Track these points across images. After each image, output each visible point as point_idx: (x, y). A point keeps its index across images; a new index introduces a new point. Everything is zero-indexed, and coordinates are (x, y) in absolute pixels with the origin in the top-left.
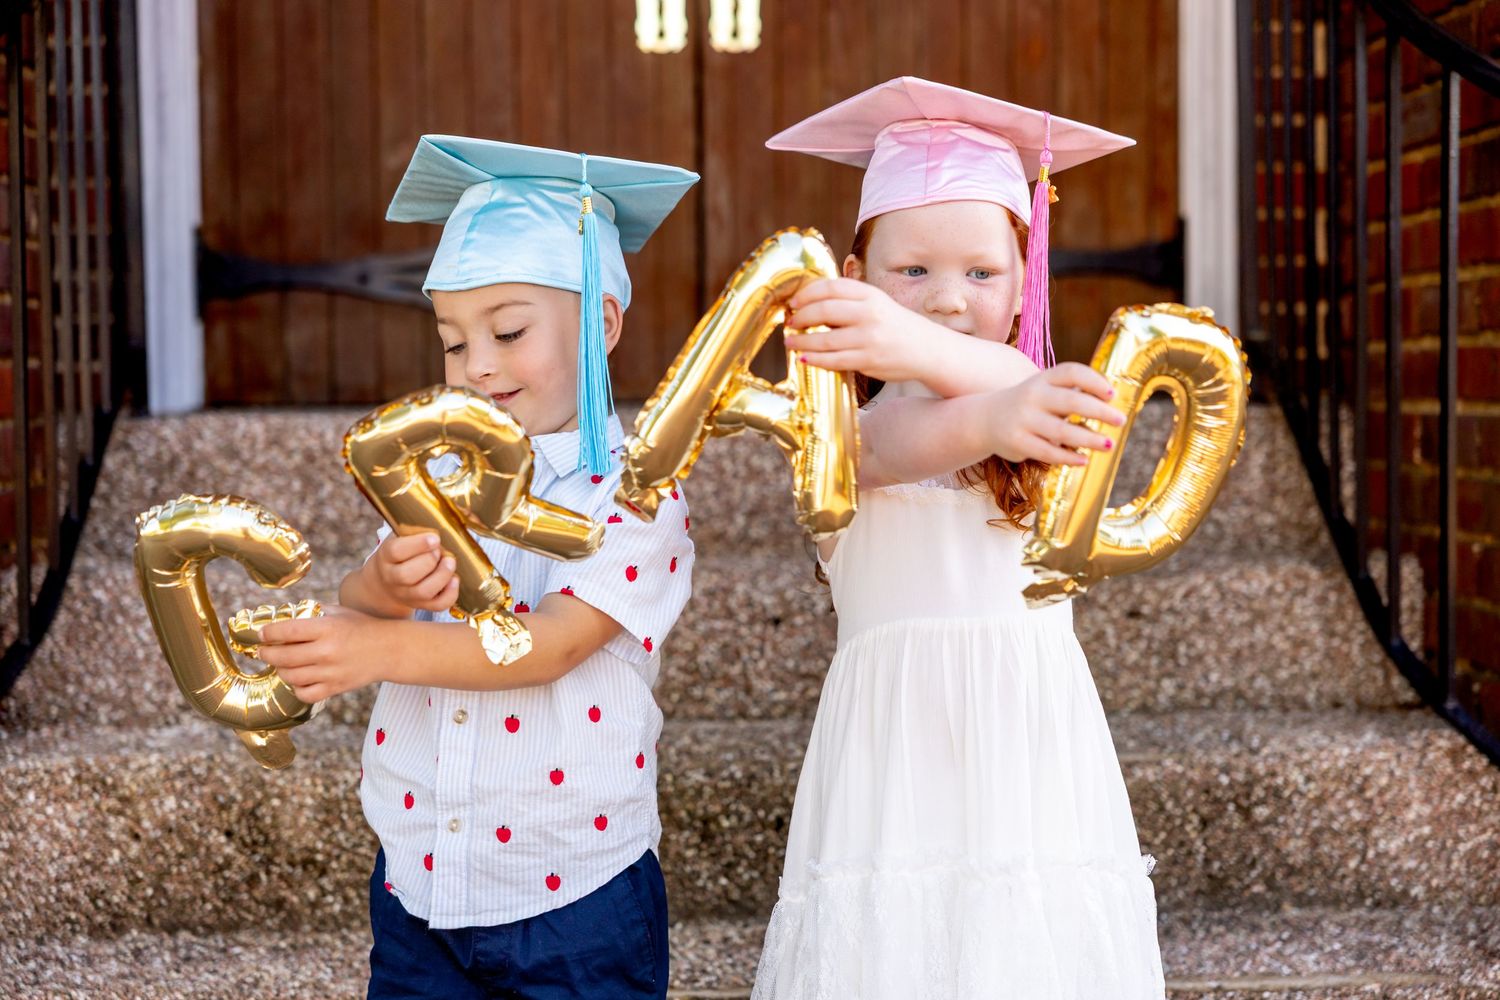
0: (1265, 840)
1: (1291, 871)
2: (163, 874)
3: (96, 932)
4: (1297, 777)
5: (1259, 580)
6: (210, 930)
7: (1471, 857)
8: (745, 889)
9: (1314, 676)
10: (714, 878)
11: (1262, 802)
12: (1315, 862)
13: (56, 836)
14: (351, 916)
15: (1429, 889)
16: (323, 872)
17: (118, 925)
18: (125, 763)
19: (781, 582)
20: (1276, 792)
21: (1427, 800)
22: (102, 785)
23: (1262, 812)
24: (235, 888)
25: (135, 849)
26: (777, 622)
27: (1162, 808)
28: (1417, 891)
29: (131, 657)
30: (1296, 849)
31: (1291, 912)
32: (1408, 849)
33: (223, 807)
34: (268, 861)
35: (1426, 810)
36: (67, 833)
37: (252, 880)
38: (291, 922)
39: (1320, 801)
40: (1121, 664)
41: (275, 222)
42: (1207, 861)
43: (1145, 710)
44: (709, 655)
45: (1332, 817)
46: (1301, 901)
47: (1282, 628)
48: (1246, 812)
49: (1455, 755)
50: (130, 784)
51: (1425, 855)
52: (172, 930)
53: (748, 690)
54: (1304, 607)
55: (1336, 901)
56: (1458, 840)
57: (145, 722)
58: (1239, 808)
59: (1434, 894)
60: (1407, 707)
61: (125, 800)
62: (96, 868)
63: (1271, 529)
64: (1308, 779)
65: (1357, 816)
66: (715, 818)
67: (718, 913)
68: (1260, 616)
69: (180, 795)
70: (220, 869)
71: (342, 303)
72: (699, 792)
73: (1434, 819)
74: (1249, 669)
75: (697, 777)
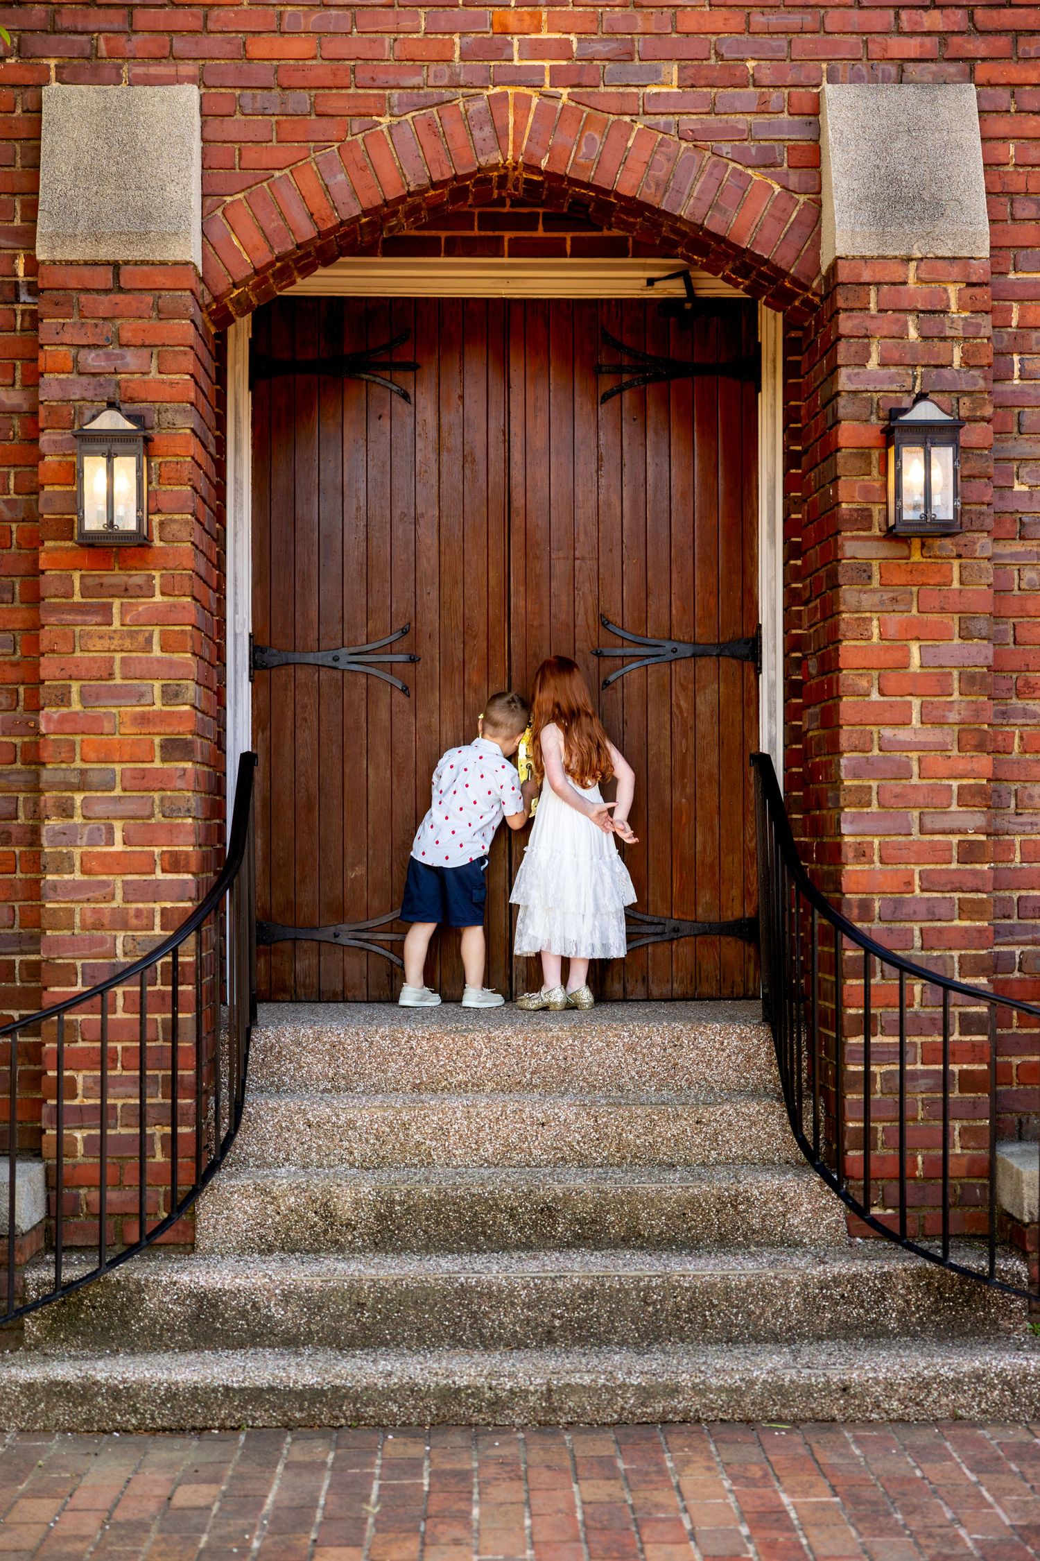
0: (743, 1218)
1: (754, 1232)
2: (289, 1229)
3: (261, 1252)
4: (756, 1192)
5: (754, 1108)
6: (308, 1252)
7: (828, 1227)
8: (528, 1238)
9: (778, 1150)
10: (515, 1233)
11: (742, 1203)
12: (764, 1228)
13: (246, 1213)
14: (366, 1247)
15: (811, 1239)
16: (355, 1229)
17: (270, 1250)
18: (273, 1183)
19: (545, 1107)
20: (748, 1199)
21: (810, 1203)
22: (265, 1192)
23: (741, 1207)
24: (318, 1235)
25: (278, 1218)
26: (543, 1124)
27: (700, 1205)
28: (806, 1240)
29: (263, 1138)
30: (756, 1223)
31: (753, 1249)
32: (802, 1222)
33: (313, 1201)
34: (332, 1224)
35: (810, 1207)
36: (250, 1211)
37: (326, 1232)
38: (341, 1250)
39: (765, 1203)
40: (693, 1144)
41: (291, 906)
42: (719, 1228)
43: (703, 1164)
44: (514, 1138)
45: (771, 1209)
46: (758, 1244)
47: (763, 1129)
48: (735, 1207)
49: (820, 1184)
50: (276, 1192)
51: (809, 1225)
52: (293, 1252)
53: (531, 1155)
54: (774, 1119)
55: (772, 1245)
56: (823, 1219)
57: (269, 1166)
58: (732, 1205)
59: (813, 1241)
60: (804, 1165)
61: (273, 1198)
62: (262, 1226)
63: (770, 1081)
64: (761, 1194)
65: (781, 1209)
66: (516, 1208)
67: (517, 1248)
68: (754, 1123)
69: (296, 1196)
70: (312, 1227)
71: (324, 947)
72: (509, 1197)
73: (813, 1211)
74: (749, 1146)
75: (508, 1191)
